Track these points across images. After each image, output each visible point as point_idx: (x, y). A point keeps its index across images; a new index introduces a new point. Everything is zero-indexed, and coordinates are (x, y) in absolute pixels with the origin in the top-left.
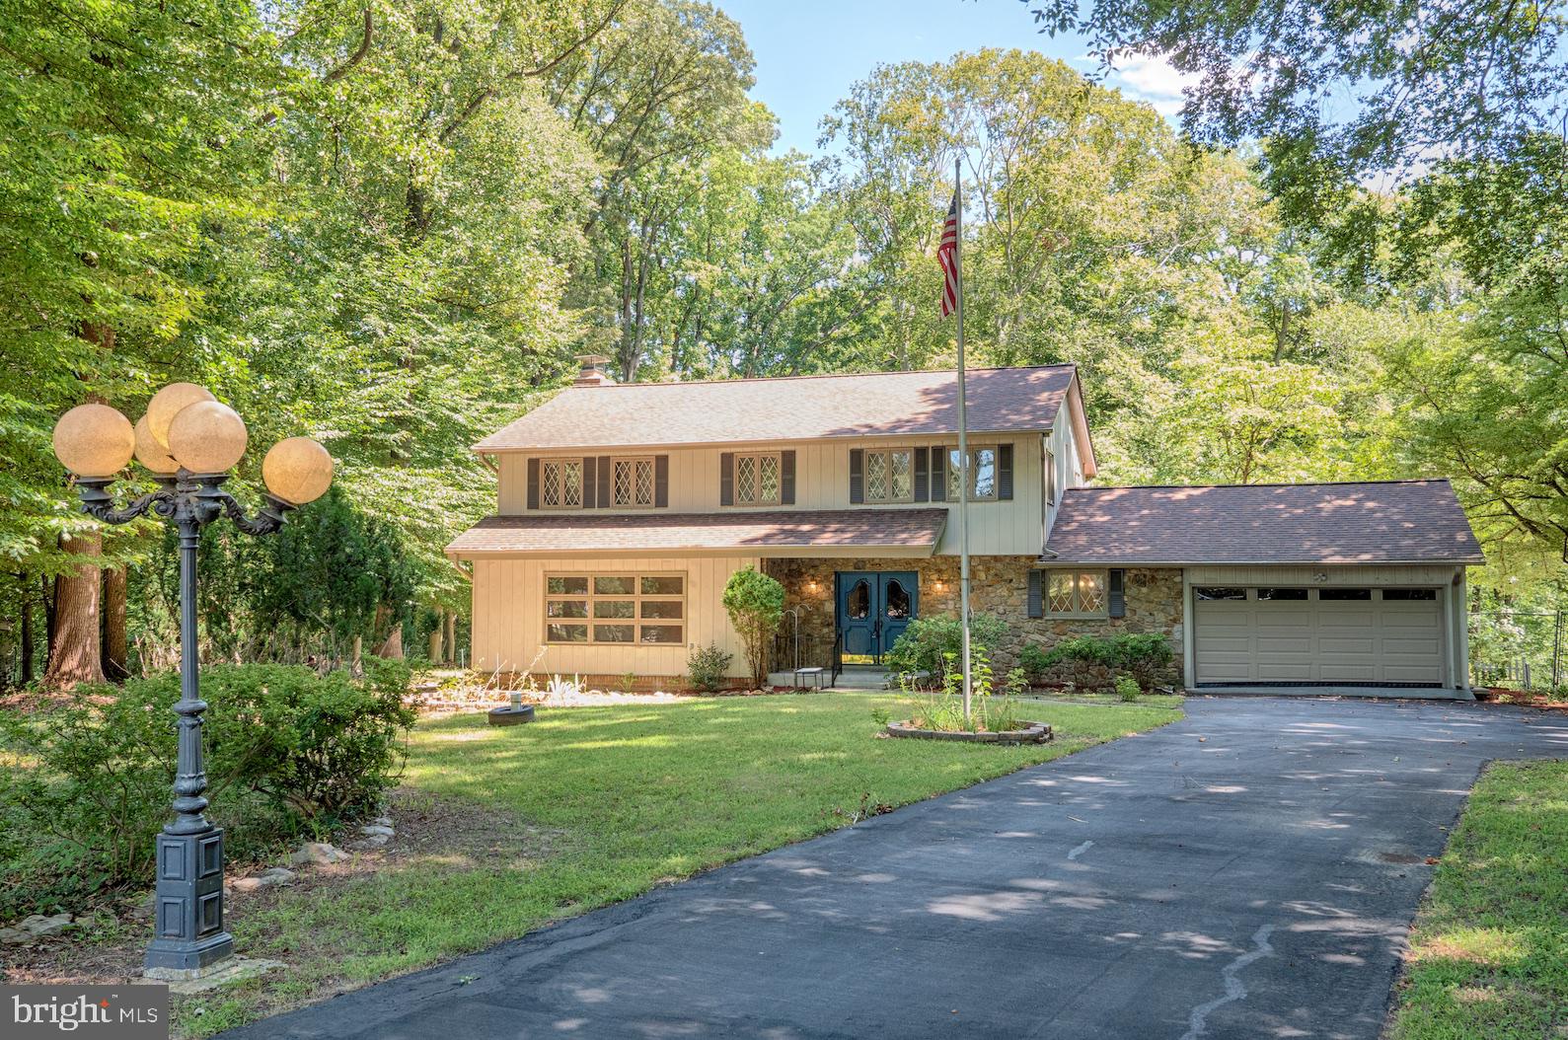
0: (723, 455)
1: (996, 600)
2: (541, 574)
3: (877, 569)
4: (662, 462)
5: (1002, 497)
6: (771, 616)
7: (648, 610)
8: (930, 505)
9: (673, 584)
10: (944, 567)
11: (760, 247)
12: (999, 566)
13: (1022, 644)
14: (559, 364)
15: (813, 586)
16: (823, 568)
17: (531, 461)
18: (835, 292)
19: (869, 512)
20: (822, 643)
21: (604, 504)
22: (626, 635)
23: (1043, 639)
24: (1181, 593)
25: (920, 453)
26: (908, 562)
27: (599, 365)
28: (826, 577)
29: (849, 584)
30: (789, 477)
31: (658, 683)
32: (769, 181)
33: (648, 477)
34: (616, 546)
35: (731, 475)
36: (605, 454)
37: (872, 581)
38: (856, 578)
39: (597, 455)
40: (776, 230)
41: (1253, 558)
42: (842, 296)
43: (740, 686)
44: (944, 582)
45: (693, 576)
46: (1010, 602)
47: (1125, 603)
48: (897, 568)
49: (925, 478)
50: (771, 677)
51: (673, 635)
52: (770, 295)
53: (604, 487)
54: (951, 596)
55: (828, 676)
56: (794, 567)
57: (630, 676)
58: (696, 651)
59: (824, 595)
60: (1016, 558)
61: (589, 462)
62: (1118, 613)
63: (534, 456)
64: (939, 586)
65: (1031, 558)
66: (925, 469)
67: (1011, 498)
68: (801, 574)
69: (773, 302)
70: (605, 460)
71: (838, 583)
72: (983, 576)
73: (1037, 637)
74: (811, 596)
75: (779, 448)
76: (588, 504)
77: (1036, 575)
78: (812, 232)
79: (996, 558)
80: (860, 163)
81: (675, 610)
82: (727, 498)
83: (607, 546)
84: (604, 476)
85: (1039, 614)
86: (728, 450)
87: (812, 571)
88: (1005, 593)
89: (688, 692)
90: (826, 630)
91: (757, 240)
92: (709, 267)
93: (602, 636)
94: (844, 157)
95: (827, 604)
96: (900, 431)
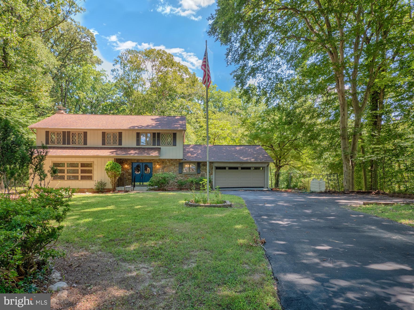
0: (102, 132)
1: (171, 169)
2: (51, 162)
3: (142, 162)
4: (85, 134)
5: (174, 145)
6: (118, 173)
7: (83, 171)
8: (156, 147)
9: (89, 165)
10: (159, 162)
11: (94, 91)
12: (172, 161)
13: (177, 180)
14: (47, 111)
15: (126, 166)
16: (128, 161)
17: (46, 132)
18: (112, 103)
19: (141, 148)
20: (128, 180)
21: (69, 143)
22: (76, 178)
23: (182, 178)
24: (212, 168)
25: (154, 134)
26: (150, 160)
27: (63, 109)
28: (129, 164)
29: (135, 165)
30: (121, 138)
31: (86, 190)
32: (97, 75)
33: (81, 137)
34: (74, 154)
35: (105, 137)
36: (69, 131)
37: (141, 164)
38: (137, 164)
39: (66, 131)
40: (98, 87)
41: (229, 160)
42: (113, 104)
43: (109, 191)
44: (159, 165)
45: (96, 163)
46: (174, 170)
47: (200, 170)
48: (147, 162)
49: (155, 140)
50: (117, 188)
51: (90, 178)
52: (96, 102)
53: (69, 140)
54: (160, 168)
55: (132, 188)
56: (121, 161)
57: (78, 189)
58: (96, 182)
59: (129, 168)
60: (176, 160)
61: (64, 133)
62: (199, 172)
63: (47, 130)
64: (158, 166)
65: (180, 160)
66: (155, 138)
67: (176, 145)
68: (123, 163)
69: (98, 103)
70: (69, 132)
71: (132, 165)
72: (168, 164)
73: (181, 178)
74: (126, 168)
75: (118, 131)
76: (64, 143)
77: (181, 163)
78: (107, 88)
79: (171, 160)
80: (122, 71)
81: (90, 172)
82: (104, 143)
83: (71, 155)
84: (69, 136)
85: (181, 172)
86: (104, 131)
87: (126, 162)
88: (173, 168)
89: (94, 192)
90: (129, 177)
91: (94, 89)
92: (83, 93)
93: (69, 178)
94: (119, 69)
95: (130, 170)
96: (148, 128)
